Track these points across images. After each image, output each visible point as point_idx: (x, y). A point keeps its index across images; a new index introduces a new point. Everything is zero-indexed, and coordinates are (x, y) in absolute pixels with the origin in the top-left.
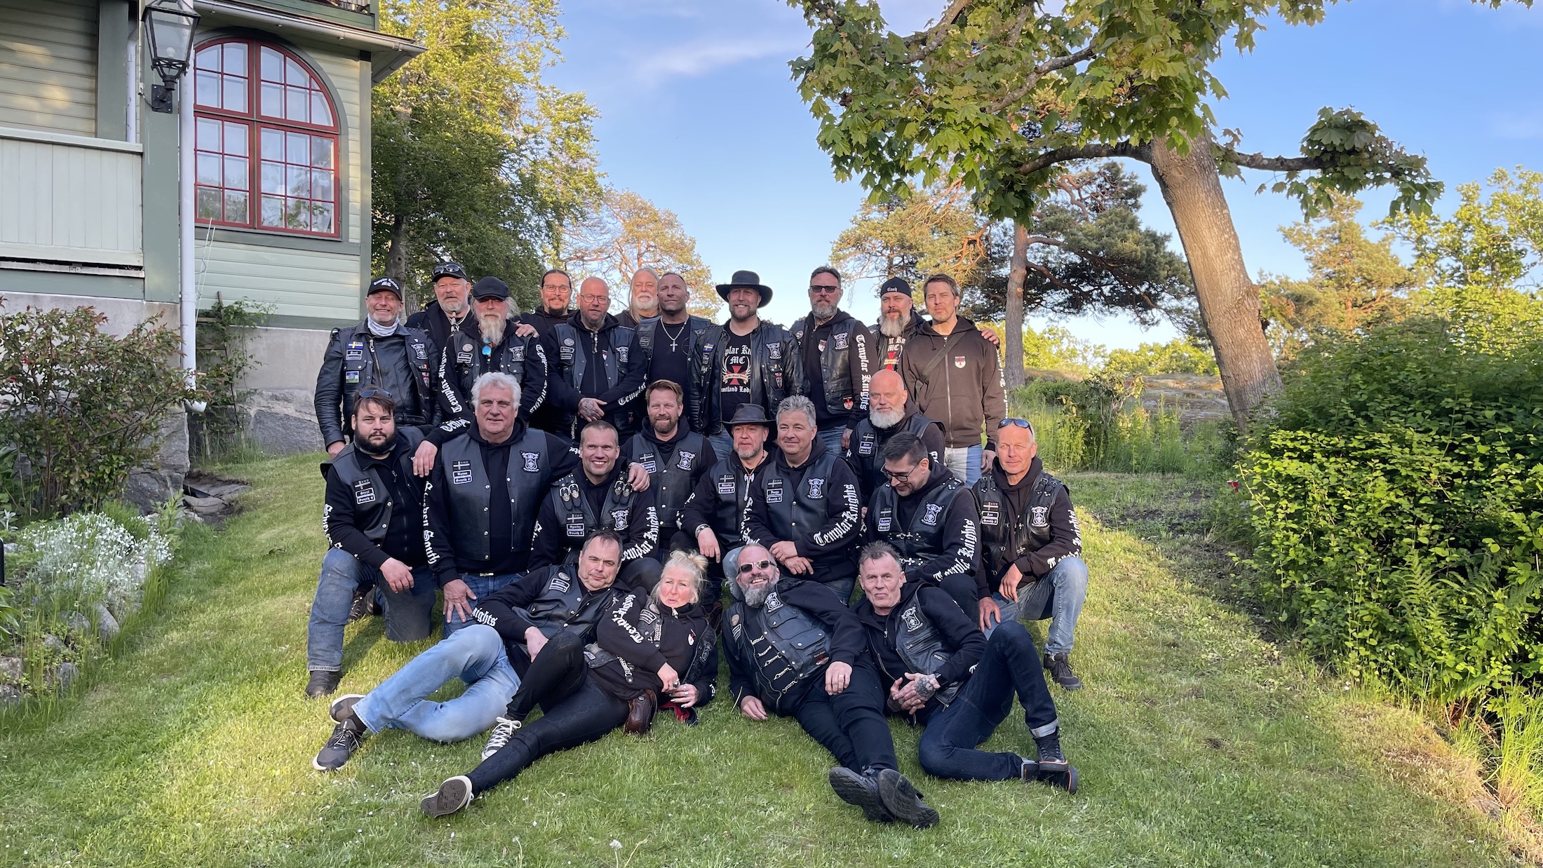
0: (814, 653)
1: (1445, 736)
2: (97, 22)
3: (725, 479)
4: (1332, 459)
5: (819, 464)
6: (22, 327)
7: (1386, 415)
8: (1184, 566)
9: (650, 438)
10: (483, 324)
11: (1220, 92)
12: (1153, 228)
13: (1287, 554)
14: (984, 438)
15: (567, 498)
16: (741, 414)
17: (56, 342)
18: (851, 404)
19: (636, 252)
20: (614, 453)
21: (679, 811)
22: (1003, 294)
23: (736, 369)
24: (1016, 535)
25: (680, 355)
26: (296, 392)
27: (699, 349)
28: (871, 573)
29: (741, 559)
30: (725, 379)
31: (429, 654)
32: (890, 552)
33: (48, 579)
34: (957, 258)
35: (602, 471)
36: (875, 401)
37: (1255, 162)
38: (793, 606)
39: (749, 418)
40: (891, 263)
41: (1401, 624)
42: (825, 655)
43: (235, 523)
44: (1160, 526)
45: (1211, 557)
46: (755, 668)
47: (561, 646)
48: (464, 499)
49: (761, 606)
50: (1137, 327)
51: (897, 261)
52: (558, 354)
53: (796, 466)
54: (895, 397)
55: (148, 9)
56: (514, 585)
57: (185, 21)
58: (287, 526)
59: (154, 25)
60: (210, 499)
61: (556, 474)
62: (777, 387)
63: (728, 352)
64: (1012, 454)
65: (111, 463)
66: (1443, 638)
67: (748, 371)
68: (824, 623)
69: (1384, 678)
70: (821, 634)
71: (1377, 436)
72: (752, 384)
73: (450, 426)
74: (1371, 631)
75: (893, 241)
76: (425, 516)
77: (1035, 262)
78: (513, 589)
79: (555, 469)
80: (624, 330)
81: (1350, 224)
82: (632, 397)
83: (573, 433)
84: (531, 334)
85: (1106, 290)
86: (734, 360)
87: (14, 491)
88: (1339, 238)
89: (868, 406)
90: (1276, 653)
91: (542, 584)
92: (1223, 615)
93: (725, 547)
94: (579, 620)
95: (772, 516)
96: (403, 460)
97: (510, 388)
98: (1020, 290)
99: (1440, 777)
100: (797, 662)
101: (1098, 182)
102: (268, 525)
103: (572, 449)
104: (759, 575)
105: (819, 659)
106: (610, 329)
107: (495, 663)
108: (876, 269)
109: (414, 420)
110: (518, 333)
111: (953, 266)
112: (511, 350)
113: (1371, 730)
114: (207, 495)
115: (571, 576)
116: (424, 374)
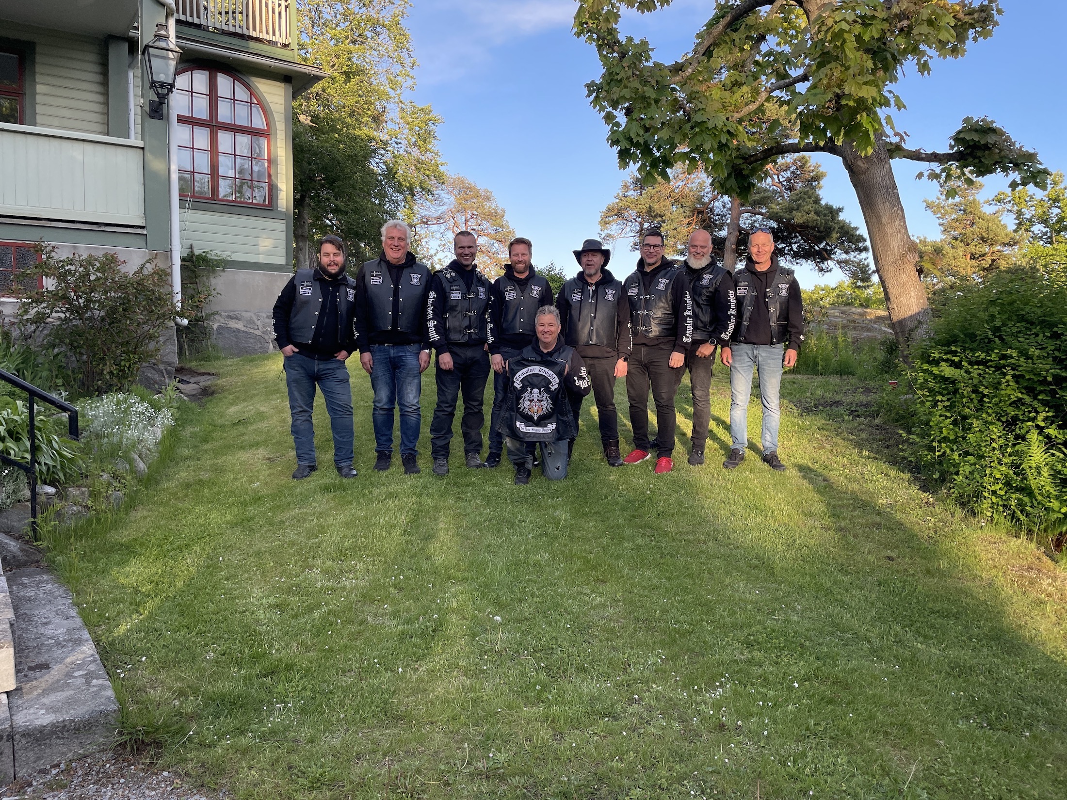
1: (1052, 558)
2: (107, 56)
4: (976, 367)
6: (69, 267)
7: (1015, 336)
8: (862, 440)
11: (900, 106)
12: (830, 203)
13: (941, 432)
17: (93, 278)
19: (464, 218)
21: (533, 596)
26: (244, 314)
33: (98, 436)
37: (916, 156)
41: (1022, 480)
43: (211, 401)
44: (842, 412)
45: (880, 434)
50: (816, 274)
51: (646, 225)
55: (147, 47)
57: (171, 55)
58: (246, 404)
59: (152, 59)
60: (191, 385)
65: (129, 360)
66: (1052, 491)
69: (1008, 517)
71: (1009, 352)
74: (1000, 485)
75: (644, 211)
77: (745, 227)
81: (974, 201)
85: (795, 247)
87: (66, 378)
88: (964, 211)
90: (931, 500)
92: (892, 473)
98: (734, 246)
99: (1049, 585)
101: (791, 169)
102: (234, 403)
108: (632, 231)
113: (1000, 552)
114: (188, 383)
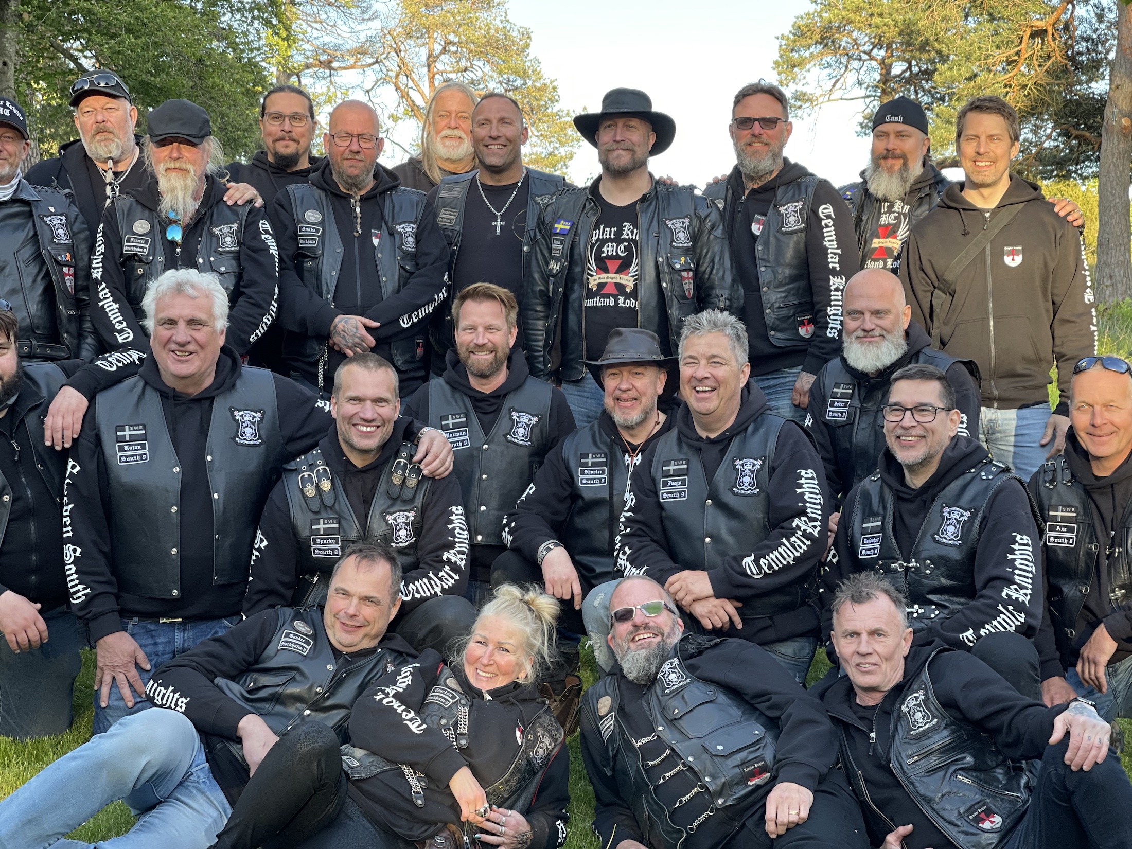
0: (744, 763)
3: (590, 460)
5: (756, 430)
9: (459, 385)
10: (163, 185)
14: (1053, 392)
15: (310, 491)
16: (617, 348)
18: (811, 328)
20: (392, 411)
22: (1095, 129)
23: (613, 265)
24: (1109, 566)
25: (509, 239)
27: (545, 229)
28: (850, 626)
29: (616, 601)
30: (593, 283)
31: (74, 758)
32: (886, 592)
34: (1009, 63)
35: (373, 443)
36: (851, 324)
38: (708, 681)
39: (632, 355)
40: (888, 72)
42: (764, 769)
46: (641, 788)
47: (304, 748)
48: (134, 492)
49: (651, 681)
52: (295, 237)
53: (713, 436)
54: (891, 317)
56: (216, 640)
61: (292, 447)
62: (684, 297)
63: (597, 235)
64: (1098, 421)
67: (633, 268)
68: (762, 714)
70: (758, 731)
72: (641, 292)
73: (111, 363)
75: (892, 33)
76: (67, 520)
78: (216, 648)
79: (291, 440)
80: (408, 193)
82: (423, 312)
83: (320, 376)
84: (250, 201)
86: (609, 249)
89: (840, 332)
91: (264, 639)
93: (589, 580)
94: (329, 703)
95: (669, 525)
96: (31, 421)
97: (208, 296)
100: (713, 777)
103: (320, 404)
104: (646, 626)
105: (753, 775)
106: (384, 192)
107: (187, 776)
108: (860, 84)
109: (48, 351)
110: (229, 199)
111: (1003, 77)
112: (216, 231)
115: (314, 627)
116: (65, 269)
